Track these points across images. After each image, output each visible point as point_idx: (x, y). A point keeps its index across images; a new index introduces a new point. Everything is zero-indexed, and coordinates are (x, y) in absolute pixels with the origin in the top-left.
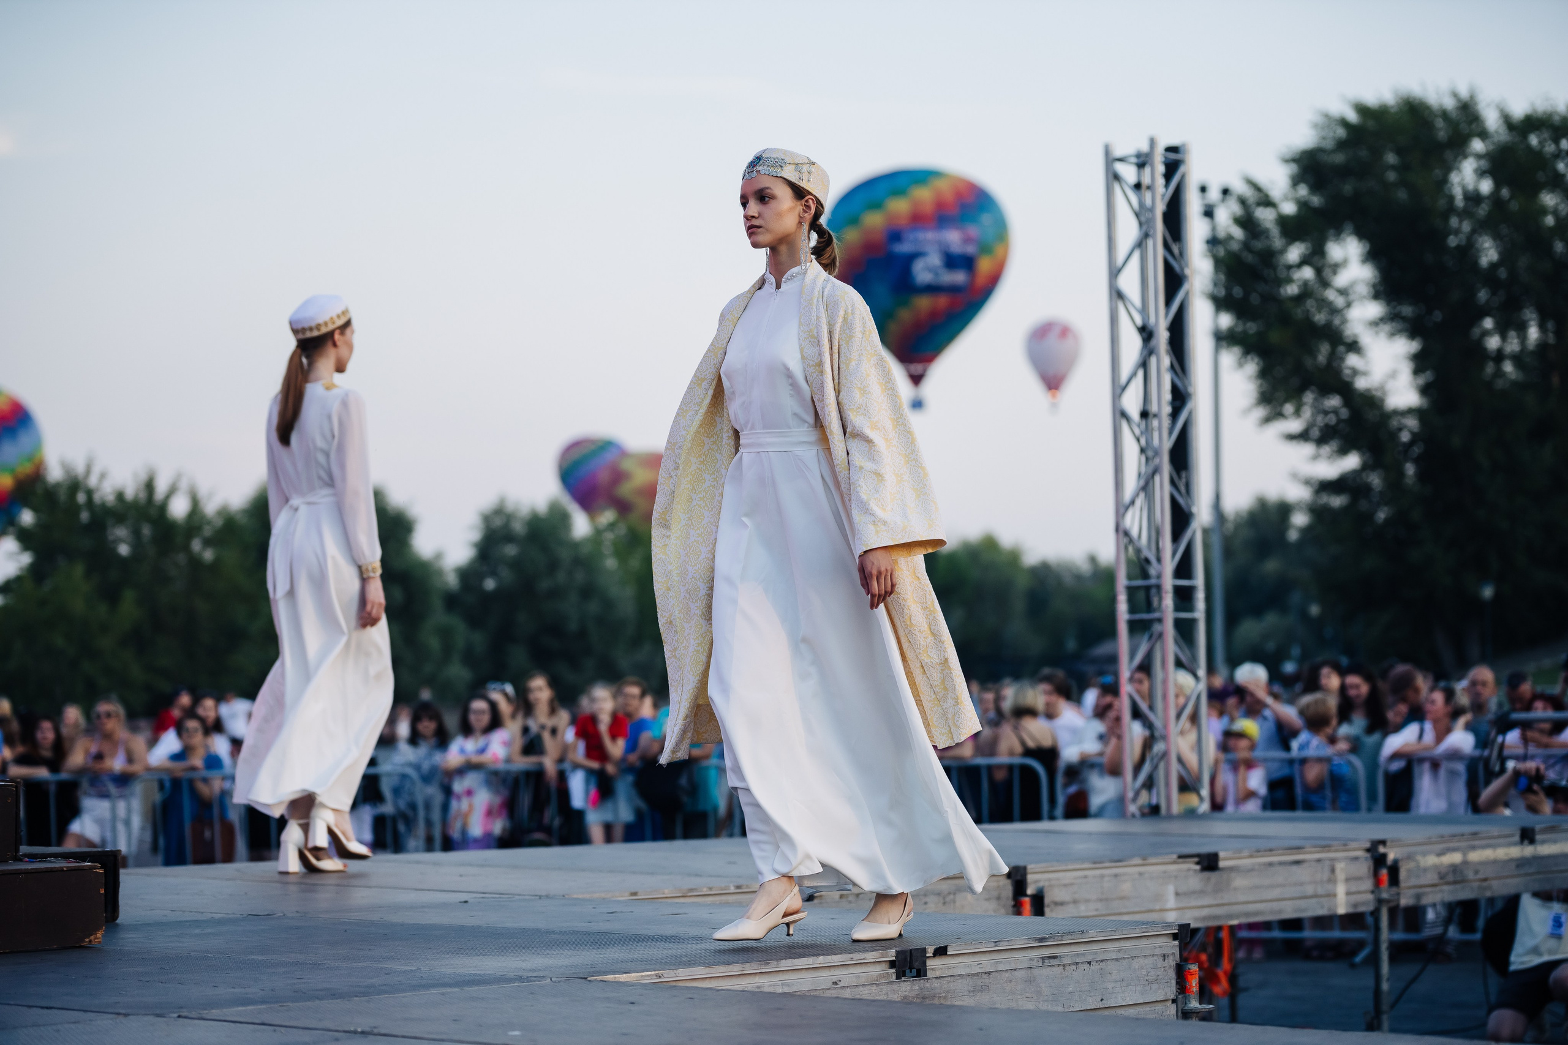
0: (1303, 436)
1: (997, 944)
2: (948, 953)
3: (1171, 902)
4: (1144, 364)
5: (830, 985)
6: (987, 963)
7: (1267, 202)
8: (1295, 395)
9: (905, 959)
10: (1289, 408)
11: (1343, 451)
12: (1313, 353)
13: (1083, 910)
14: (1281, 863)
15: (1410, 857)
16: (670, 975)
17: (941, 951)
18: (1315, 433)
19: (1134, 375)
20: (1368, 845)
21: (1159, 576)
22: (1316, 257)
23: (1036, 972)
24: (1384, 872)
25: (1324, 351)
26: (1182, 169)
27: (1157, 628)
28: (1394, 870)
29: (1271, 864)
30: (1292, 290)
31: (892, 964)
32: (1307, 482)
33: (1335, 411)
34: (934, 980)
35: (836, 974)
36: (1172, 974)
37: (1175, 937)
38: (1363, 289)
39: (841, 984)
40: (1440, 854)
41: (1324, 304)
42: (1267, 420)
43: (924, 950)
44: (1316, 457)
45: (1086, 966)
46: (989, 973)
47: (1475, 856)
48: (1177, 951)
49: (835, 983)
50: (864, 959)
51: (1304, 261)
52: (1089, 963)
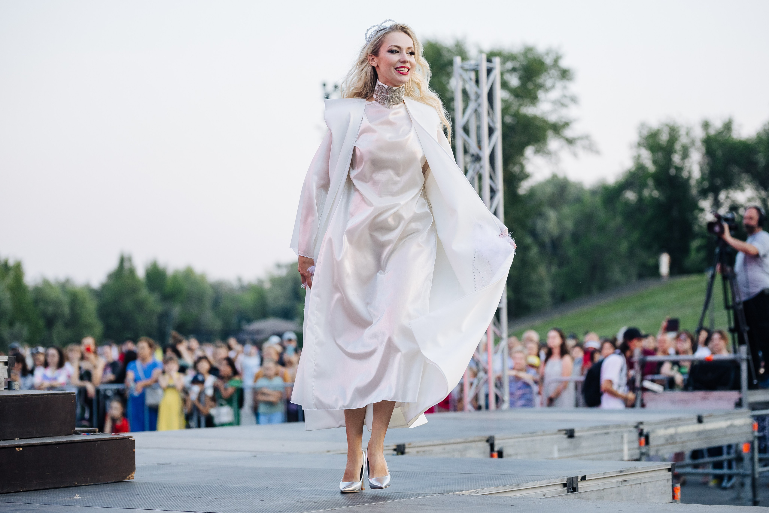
1: (605, 474)
2: (587, 479)
5: (542, 497)
6: (601, 484)
9: (570, 482)
14: (601, 434)
15: (653, 431)
17: (584, 478)
20: (635, 424)
23: (621, 488)
24: (643, 439)
28: (647, 438)
29: (596, 435)
31: (565, 485)
34: (583, 493)
35: (544, 490)
40: (666, 428)
43: (577, 478)
45: (639, 485)
46: (603, 489)
47: (681, 430)
49: (544, 495)
50: (555, 482)
52: (640, 484)
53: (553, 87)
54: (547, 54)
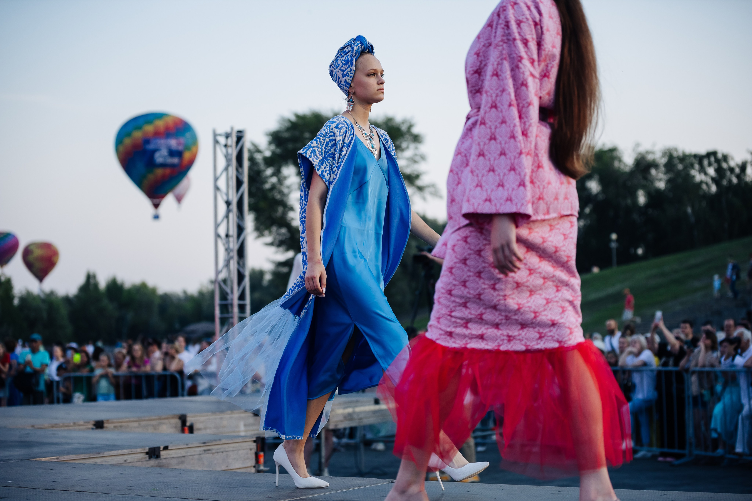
0: (272, 244)
1: (187, 445)
2: (169, 449)
3: (242, 428)
4: (227, 217)
5: (123, 462)
6: (183, 452)
7: (259, 151)
8: (268, 227)
9: (153, 451)
10: (266, 232)
11: (287, 250)
12: (276, 211)
13: (209, 431)
16: (61, 458)
17: (166, 448)
18: (277, 242)
19: (222, 220)
21: (232, 300)
22: (277, 173)
23: (202, 456)
25: (280, 210)
26: (243, 140)
27: (231, 320)
30: (267, 186)
31: (147, 453)
32: (273, 262)
33: (284, 234)
34: (163, 459)
35: (125, 457)
36: (253, 456)
37: (255, 441)
38: (296, 186)
39: (128, 461)
40: (345, 408)
41: (281, 192)
42: (259, 237)
43: (159, 448)
44: (276, 252)
45: (221, 453)
46: (184, 457)
47: (358, 409)
48: (255, 447)
49: (125, 461)
50: (138, 451)
51: (273, 175)
52: (222, 452)
53: (407, 148)
54: (403, 123)
